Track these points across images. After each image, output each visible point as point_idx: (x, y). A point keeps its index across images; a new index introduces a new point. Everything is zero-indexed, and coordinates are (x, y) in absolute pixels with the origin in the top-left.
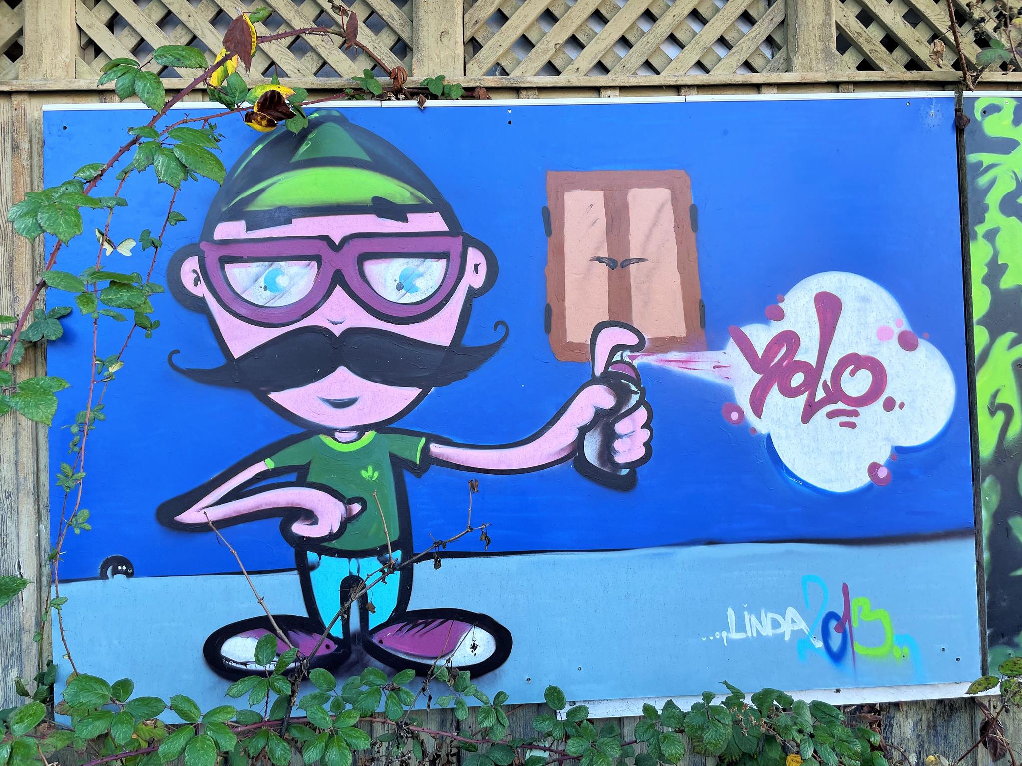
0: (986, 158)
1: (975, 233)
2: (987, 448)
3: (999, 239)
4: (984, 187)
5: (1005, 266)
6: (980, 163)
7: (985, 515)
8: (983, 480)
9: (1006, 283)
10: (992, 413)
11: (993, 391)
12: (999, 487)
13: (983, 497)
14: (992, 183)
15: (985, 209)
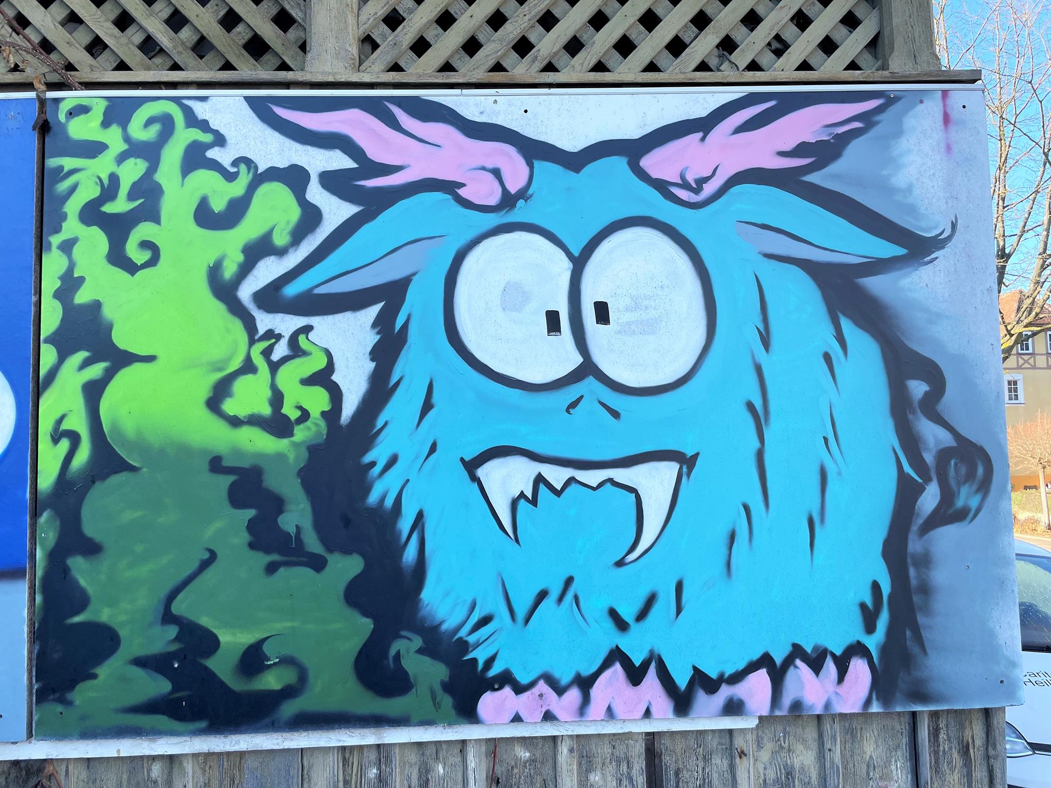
0: (68, 163)
1: (50, 244)
2: (47, 477)
3: (77, 251)
4: (65, 193)
5: (82, 280)
6: (61, 168)
7: (39, 554)
8: (41, 514)
9: (82, 297)
10: (56, 439)
11: (58, 415)
12: (58, 523)
13: (41, 535)
14: (73, 189)
15: (64, 217)
